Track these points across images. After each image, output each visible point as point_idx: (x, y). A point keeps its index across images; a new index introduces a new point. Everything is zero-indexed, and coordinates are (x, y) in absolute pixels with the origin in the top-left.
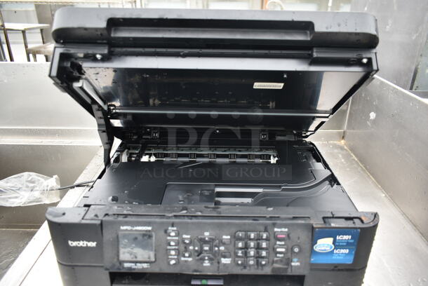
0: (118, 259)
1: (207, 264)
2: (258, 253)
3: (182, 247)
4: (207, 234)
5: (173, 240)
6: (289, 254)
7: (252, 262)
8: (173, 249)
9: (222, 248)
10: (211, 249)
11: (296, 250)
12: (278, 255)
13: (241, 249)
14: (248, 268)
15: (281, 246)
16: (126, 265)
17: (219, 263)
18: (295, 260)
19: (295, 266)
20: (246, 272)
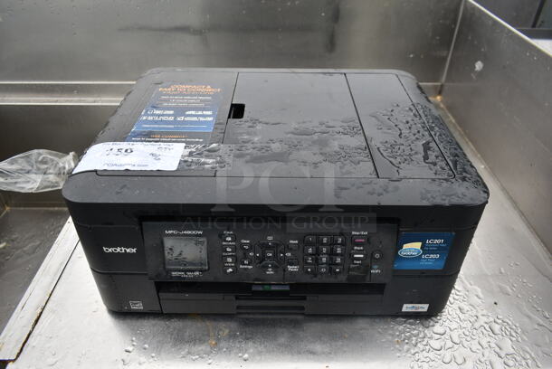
0: (164, 268)
1: (270, 272)
2: (331, 259)
3: (240, 254)
4: (270, 238)
5: (229, 246)
6: (368, 261)
7: (323, 270)
8: (229, 256)
9: (289, 254)
10: (275, 255)
11: (377, 256)
12: (355, 262)
13: (311, 255)
14: (319, 276)
15: (359, 252)
16: (174, 274)
17: (284, 270)
18: (376, 267)
19: (375, 274)
20: (316, 280)
